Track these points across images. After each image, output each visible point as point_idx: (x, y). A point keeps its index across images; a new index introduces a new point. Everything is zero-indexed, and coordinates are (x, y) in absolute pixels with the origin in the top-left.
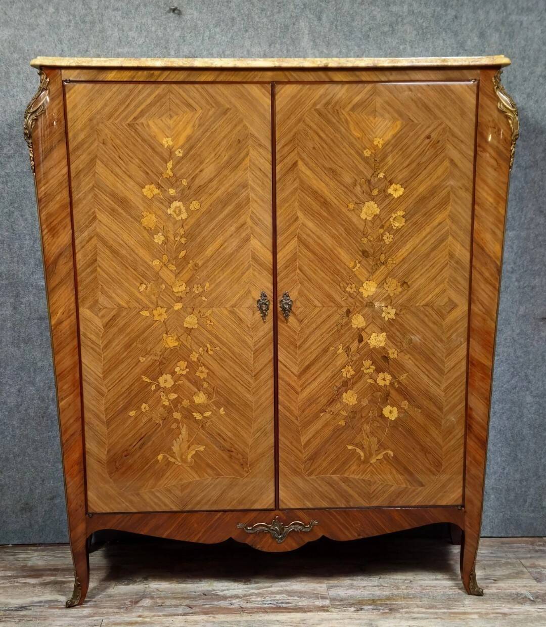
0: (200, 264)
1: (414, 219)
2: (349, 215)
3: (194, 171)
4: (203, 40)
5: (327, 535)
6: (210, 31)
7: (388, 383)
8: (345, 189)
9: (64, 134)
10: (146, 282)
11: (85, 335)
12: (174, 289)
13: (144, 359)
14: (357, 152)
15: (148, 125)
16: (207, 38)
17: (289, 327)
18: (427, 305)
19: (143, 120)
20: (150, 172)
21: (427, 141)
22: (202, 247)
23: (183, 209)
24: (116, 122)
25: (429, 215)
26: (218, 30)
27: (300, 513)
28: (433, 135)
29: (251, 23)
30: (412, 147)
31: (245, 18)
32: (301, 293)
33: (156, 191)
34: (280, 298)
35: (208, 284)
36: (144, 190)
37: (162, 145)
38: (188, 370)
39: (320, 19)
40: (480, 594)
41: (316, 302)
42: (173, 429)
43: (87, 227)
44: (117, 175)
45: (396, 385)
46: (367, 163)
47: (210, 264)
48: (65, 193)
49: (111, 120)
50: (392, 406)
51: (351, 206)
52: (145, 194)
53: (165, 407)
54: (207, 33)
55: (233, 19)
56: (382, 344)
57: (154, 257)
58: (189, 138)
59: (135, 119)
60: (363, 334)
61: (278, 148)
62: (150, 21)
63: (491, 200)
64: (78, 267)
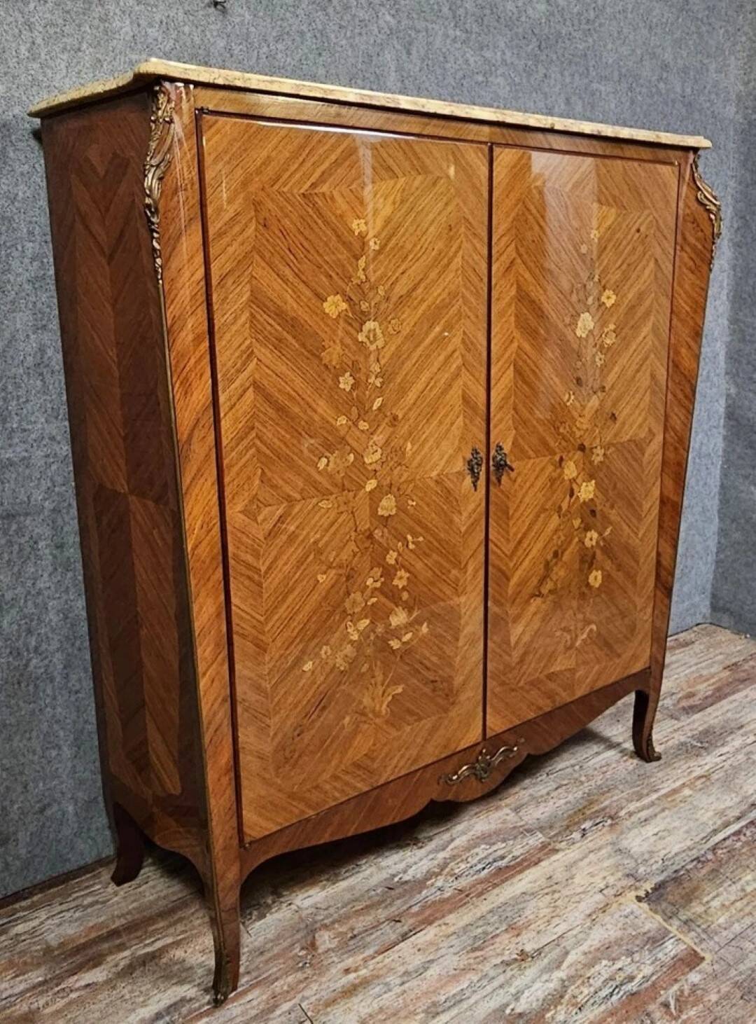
0: (400, 416)
1: (623, 334)
2: (565, 330)
3: (394, 272)
4: (258, 58)
5: (532, 753)
6: (268, 46)
7: (594, 543)
8: (562, 297)
9: (198, 207)
10: (328, 454)
11: (236, 557)
12: (366, 460)
13: (325, 577)
14: (575, 247)
15: (332, 198)
16: (264, 56)
17: (502, 492)
18: (630, 441)
19: (324, 188)
20: (333, 275)
21: (637, 235)
22: (403, 391)
23: (378, 332)
24: (285, 189)
25: (636, 328)
26: (280, 46)
27: (506, 736)
28: (642, 229)
29: (326, 44)
30: (624, 243)
31: (318, 35)
32: (515, 443)
33: (344, 306)
34: (493, 453)
35: (409, 446)
36: (325, 305)
37: (351, 231)
38: (383, 579)
39: (409, 53)
40: (659, 758)
41: (531, 453)
42: (364, 673)
43: (239, 371)
44: (286, 281)
45: (602, 544)
46: (584, 262)
47: (412, 415)
48: (202, 313)
49: (276, 187)
50: (597, 570)
51: (567, 320)
52: (327, 311)
53: (352, 642)
54: (265, 49)
55: (302, 33)
56: (591, 496)
57: (339, 412)
58: (388, 221)
59: (314, 185)
60: (575, 486)
61: (494, 240)
62: (181, 16)
63: (688, 308)
64: (225, 442)
